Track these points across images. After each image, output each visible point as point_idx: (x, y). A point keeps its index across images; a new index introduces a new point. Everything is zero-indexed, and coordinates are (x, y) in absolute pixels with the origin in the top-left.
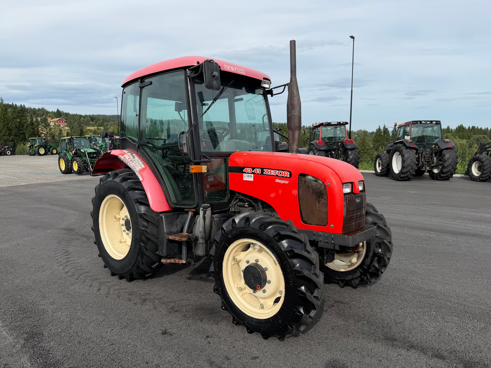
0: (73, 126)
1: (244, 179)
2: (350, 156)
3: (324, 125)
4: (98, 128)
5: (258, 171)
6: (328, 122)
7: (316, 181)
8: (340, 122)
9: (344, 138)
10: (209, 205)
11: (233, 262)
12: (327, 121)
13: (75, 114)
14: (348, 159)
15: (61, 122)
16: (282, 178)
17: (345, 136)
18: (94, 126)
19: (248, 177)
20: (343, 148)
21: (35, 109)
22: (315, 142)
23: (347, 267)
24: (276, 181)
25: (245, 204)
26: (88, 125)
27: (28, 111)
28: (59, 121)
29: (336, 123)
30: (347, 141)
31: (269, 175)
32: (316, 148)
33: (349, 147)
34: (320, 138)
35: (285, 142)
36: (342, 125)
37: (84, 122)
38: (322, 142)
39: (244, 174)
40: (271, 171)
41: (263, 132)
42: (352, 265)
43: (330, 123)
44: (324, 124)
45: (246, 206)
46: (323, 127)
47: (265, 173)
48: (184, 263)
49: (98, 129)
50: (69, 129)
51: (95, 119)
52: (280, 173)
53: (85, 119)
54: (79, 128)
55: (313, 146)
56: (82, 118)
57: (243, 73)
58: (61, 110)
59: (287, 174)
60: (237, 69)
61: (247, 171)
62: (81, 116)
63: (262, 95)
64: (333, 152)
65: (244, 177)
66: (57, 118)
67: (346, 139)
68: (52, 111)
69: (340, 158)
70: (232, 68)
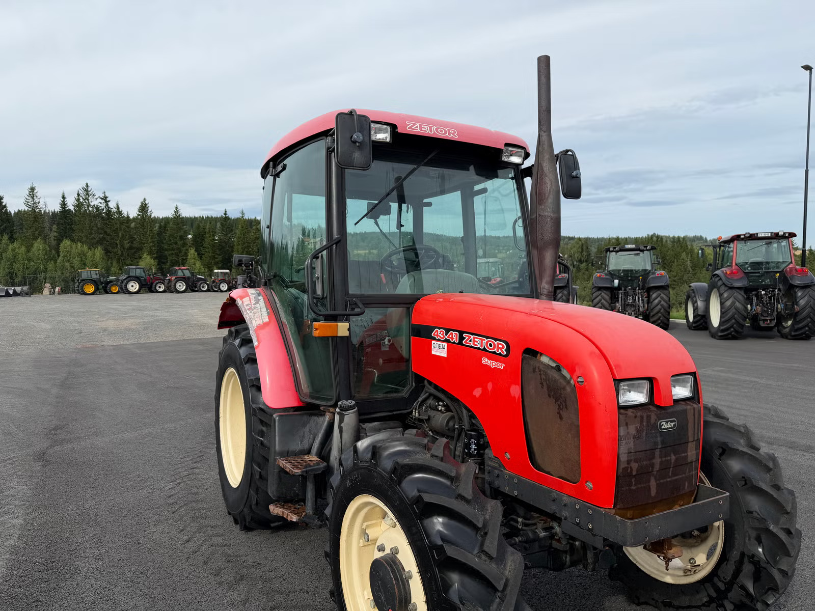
1: (433, 353)
2: (801, 301)
3: (742, 239)
5: (454, 337)
6: (751, 233)
7: (558, 369)
8: (778, 233)
9: (787, 264)
10: (354, 402)
11: (361, 540)
12: (748, 232)
14: (796, 306)
16: (494, 356)
17: (790, 261)
18: (365, 249)
19: (439, 350)
20: (784, 285)
22: (723, 272)
23: (681, 573)
24: (483, 362)
25: (439, 405)
29: (770, 235)
30: (794, 271)
31: (471, 347)
32: (724, 284)
33: (797, 282)
34: (734, 264)
35: (663, 272)
36: (782, 238)
38: (737, 273)
39: (433, 342)
40: (476, 339)
41: (620, 253)
42: (692, 572)
43: (754, 234)
44: (742, 237)
45: (441, 410)
46: (741, 242)
47: (465, 342)
48: (295, 520)
49: (370, 253)
52: (491, 345)
55: (718, 279)
57: (453, 136)
59: (501, 347)
60: (437, 129)
61: (437, 335)
63: (512, 178)
64: (763, 292)
65: (432, 347)
67: (791, 266)
69: (779, 304)
70: (425, 127)
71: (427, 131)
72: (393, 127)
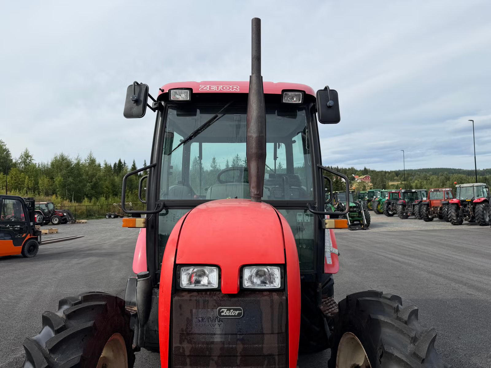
0: (376, 182)
4: (401, 183)
13: (381, 170)
15: (367, 179)
18: (399, 181)
21: (346, 169)
26: (393, 180)
27: (341, 171)
28: (365, 179)
37: (389, 177)
50: (372, 185)
51: (400, 174)
53: (390, 174)
54: (381, 183)
56: (387, 174)
57: (236, 90)
58: (367, 168)
60: (223, 88)
62: (386, 172)
66: (364, 175)
68: (360, 170)
70: (213, 87)
71: (214, 89)
72: (191, 90)
